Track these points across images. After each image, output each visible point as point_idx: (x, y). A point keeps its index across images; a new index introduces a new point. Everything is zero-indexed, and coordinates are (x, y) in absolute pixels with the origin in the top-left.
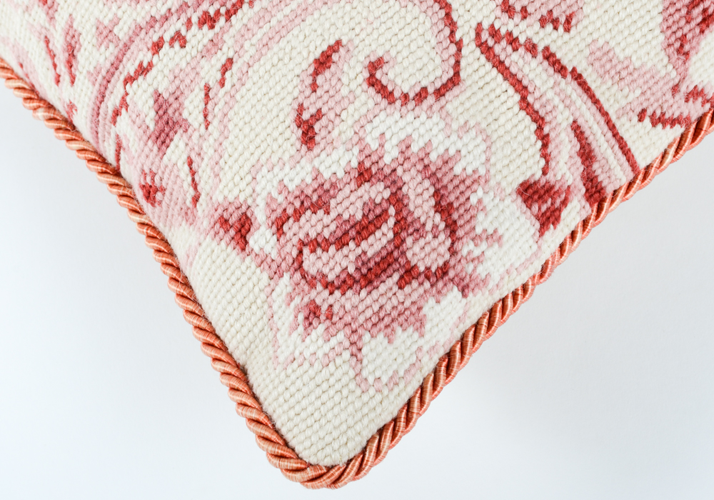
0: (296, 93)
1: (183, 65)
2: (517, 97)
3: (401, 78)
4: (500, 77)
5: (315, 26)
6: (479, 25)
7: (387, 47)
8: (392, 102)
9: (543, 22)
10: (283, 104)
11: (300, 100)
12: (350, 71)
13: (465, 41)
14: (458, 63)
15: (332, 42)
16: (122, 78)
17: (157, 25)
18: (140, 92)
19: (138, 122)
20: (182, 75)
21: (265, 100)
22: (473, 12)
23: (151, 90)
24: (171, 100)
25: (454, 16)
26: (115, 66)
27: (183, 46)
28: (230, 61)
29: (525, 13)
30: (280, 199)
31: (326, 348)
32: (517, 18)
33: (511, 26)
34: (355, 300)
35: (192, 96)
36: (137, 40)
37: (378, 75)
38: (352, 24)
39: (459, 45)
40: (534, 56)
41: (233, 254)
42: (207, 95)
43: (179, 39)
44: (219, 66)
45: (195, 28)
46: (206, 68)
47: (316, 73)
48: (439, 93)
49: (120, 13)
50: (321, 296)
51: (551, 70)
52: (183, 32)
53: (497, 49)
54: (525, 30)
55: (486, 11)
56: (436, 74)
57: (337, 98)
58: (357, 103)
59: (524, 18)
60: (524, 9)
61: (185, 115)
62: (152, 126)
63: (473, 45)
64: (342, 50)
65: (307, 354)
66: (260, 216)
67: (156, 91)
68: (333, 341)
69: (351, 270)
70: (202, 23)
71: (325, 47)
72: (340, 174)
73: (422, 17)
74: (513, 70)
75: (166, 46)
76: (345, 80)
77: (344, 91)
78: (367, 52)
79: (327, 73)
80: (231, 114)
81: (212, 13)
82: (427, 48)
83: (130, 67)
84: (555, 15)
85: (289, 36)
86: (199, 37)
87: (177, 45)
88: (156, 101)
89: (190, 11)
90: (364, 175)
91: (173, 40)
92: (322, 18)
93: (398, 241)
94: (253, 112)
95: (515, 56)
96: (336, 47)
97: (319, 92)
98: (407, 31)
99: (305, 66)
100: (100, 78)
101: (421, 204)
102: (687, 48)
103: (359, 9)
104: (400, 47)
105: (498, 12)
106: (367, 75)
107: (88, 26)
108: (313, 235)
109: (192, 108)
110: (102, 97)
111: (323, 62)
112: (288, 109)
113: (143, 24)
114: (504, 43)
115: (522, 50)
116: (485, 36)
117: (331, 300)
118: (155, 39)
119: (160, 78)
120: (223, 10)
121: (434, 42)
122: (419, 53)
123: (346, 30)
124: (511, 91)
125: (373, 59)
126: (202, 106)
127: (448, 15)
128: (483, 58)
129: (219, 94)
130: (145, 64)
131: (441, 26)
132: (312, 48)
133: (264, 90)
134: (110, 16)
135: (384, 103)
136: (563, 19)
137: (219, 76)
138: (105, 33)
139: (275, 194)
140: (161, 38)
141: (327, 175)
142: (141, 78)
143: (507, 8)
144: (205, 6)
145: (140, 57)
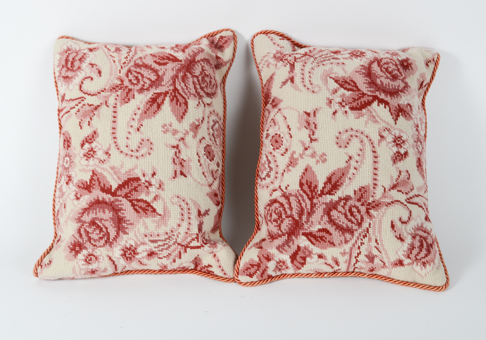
0: (393, 235)
1: (367, 247)
3: (405, 219)
4: (414, 205)
5: (385, 222)
6: (405, 199)
7: (399, 215)
8: (407, 223)
9: (411, 191)
11: (395, 235)
12: (398, 224)
13: (406, 204)
14: (408, 208)
15: (390, 222)
16: (354, 258)
17: (355, 245)
18: (361, 258)
19: (363, 262)
20: (368, 249)
21: (389, 240)
22: (403, 199)
23: (363, 256)
24: (369, 254)
25: (402, 202)
26: (350, 257)
27: (364, 244)
28: (376, 239)
30: (405, 253)
31: (431, 267)
33: (409, 196)
34: (430, 256)
35: (373, 251)
36: (353, 250)
37: (402, 221)
38: (390, 216)
39: (406, 206)
41: (402, 268)
42: (377, 248)
43: (362, 244)
44: (374, 241)
45: (363, 239)
46: (372, 244)
47: (393, 229)
49: (345, 248)
50: (424, 260)
51: (417, 198)
52: (362, 242)
53: (410, 201)
54: (411, 195)
55: (404, 197)
56: (407, 213)
57: (400, 230)
58: (403, 228)
59: (409, 193)
61: (375, 254)
62: (368, 261)
64: (394, 222)
65: (428, 271)
66: (403, 258)
68: (432, 265)
69: (426, 253)
70: (364, 238)
71: (390, 224)
72: (411, 241)
74: (414, 202)
75: (361, 247)
76: (398, 226)
77: (400, 228)
78: (397, 219)
79: (395, 227)
80: (385, 247)
81: (364, 234)
82: (403, 210)
83: (354, 255)
86: (366, 240)
88: (366, 256)
89: (360, 237)
90: (414, 237)
92: (385, 219)
93: (427, 242)
94: (389, 244)
95: (413, 200)
96: (392, 222)
97: (397, 231)
98: (399, 210)
99: (390, 229)
100: (347, 261)
101: (423, 234)
103: (388, 213)
105: (406, 195)
106: (400, 222)
107: (338, 255)
108: (416, 253)
109: (375, 252)
110: (349, 264)
111: (393, 226)
112: (394, 238)
113: (352, 246)
114: (410, 199)
115: (413, 198)
116: (407, 200)
117: (426, 259)
118: (357, 247)
119: (364, 252)
120: (366, 232)
121: (403, 208)
123: (390, 218)
124: (416, 206)
125: (399, 219)
126: (377, 251)
128: (410, 204)
129: (380, 246)
130: (359, 252)
131: (402, 205)
134: (343, 250)
136: (412, 188)
137: (376, 244)
138: (344, 254)
139: (404, 253)
140: (359, 246)
141: (410, 243)
142: (359, 255)
143: (406, 193)
144: (362, 234)
145: (356, 252)
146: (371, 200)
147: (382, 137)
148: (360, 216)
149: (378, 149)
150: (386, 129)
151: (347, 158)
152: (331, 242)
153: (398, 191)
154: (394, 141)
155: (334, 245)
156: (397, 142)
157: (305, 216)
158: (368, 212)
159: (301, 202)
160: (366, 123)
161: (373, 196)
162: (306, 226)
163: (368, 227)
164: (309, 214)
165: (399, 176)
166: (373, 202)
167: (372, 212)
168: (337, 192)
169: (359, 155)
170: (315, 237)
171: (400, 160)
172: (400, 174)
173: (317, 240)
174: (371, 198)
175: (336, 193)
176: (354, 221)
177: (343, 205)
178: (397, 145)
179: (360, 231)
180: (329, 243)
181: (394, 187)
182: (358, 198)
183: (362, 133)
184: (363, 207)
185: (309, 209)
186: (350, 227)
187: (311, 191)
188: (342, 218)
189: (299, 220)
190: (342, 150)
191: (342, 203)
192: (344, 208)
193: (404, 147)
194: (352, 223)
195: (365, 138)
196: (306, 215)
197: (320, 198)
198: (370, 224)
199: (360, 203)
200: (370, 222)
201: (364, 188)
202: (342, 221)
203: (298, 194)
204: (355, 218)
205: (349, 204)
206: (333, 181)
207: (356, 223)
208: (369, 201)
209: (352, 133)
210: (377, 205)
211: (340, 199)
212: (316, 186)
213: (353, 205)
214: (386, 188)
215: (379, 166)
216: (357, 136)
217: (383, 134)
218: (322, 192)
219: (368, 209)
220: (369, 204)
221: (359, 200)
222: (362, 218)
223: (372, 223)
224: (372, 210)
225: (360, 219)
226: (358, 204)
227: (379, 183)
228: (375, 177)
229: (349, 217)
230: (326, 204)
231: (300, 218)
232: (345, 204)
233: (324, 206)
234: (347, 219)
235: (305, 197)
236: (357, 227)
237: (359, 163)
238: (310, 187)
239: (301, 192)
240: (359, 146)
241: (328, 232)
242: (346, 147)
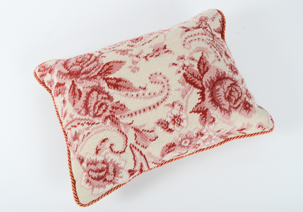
0: (98, 144)
1: (82, 129)
2: (133, 157)
3: (115, 148)
4: (132, 153)
5: (105, 133)
6: (131, 143)
7: (115, 142)
8: (112, 152)
9: (142, 146)
10: (95, 145)
11: (98, 145)
12: (107, 144)
13: (128, 145)
14: (125, 149)
15: (106, 138)
16: (71, 125)
17: (80, 120)
18: (73, 130)
19: (71, 134)
20: (81, 131)
21: (92, 143)
22: (131, 141)
23: (75, 130)
24: (78, 134)
25: (128, 141)
26: (71, 122)
27: (83, 126)
28: (89, 133)
29: (139, 144)
30: (89, 160)
31: (88, 188)
32: (138, 145)
33: (136, 146)
34: (95, 182)
35: (81, 135)
36: (76, 121)
37: (112, 147)
38: (111, 136)
39: (127, 146)
40: (138, 151)
41: (79, 164)
42: (84, 137)
43: (83, 124)
44: (87, 133)
45: (86, 124)
46: (85, 132)
47: (102, 142)
48: (121, 153)
49: (75, 114)
50: (90, 179)
51: (140, 154)
52: (84, 124)
53: (133, 148)
54: (138, 147)
55: (133, 142)
56: (121, 149)
57: (104, 148)
58: (107, 150)
59: (139, 145)
60: (139, 143)
61: (79, 138)
62: (73, 136)
63: (129, 147)
64: (107, 140)
65: (85, 187)
66: (85, 161)
67: (76, 131)
68: (90, 187)
69: (96, 177)
70: (87, 124)
71: (105, 138)
72: (100, 161)
73: (122, 139)
74: (134, 152)
75: (80, 125)
76: (106, 145)
77: (105, 147)
78: (111, 142)
79: (104, 143)
80: (86, 142)
81: (89, 123)
82: (121, 145)
83: (73, 124)
84: (144, 146)
85: (100, 133)
86: (86, 126)
87: (82, 125)
88: (75, 133)
89: (86, 121)
90: (103, 162)
91: (82, 124)
92: (106, 133)
93: (105, 175)
94: (90, 144)
95: (135, 150)
96: (107, 139)
97: (101, 145)
98: (119, 141)
99: (101, 140)
100: (68, 123)
101: (111, 170)
102: (164, 155)
103: (113, 134)
104: (117, 143)
105: (135, 142)
106: (110, 146)
107: (69, 113)
108: (92, 169)
109: (81, 137)
110: (67, 125)
111: (104, 141)
112: (95, 146)
113: (78, 118)
114: (134, 148)
115: (136, 150)
116: (131, 146)
117: (91, 180)
118: (79, 122)
119: (77, 129)
120: (91, 123)
121: (123, 144)
122: (120, 145)
123: (109, 136)
124: (133, 156)
125: (112, 143)
126: (82, 138)
127: (127, 140)
128: (130, 149)
129: (86, 138)
130: (76, 126)
131: (125, 142)
132: (103, 137)
133: (93, 141)
134: (73, 114)
135: (111, 152)
136: (145, 147)
137: (87, 135)
138: (71, 116)
139: (89, 159)
140: (80, 123)
141: (98, 160)
142: (74, 127)
143: (137, 142)
144: (89, 121)
145: (75, 124)
146: (117, 116)
147: (173, 105)
148: (101, 113)
149: (162, 106)
150: (182, 106)
151: (143, 86)
152: (75, 102)
153: (135, 135)
154: (175, 117)
155: (74, 106)
156: (175, 119)
157: (85, 76)
158: (106, 118)
159: (95, 69)
160: (179, 90)
161: (121, 116)
162: (78, 80)
163: (96, 123)
164: (88, 78)
165: (148, 131)
166: (117, 119)
167: (109, 121)
168: (112, 89)
169: (150, 94)
170: (74, 89)
171: (163, 127)
172: (151, 132)
173: (72, 93)
174: (119, 116)
175: (111, 88)
176: (95, 111)
177: (104, 97)
178: (173, 120)
179: (91, 118)
180: (73, 101)
181: (136, 130)
182: (115, 106)
183: (169, 89)
184: (109, 113)
185: (91, 76)
186: (90, 110)
187: (105, 71)
188: (94, 101)
189: (81, 74)
190: (148, 81)
191: (105, 96)
192: (102, 99)
193: (175, 127)
194: (94, 110)
195: (166, 94)
196: (86, 76)
197: (102, 79)
198: (98, 123)
199: (111, 109)
200: (100, 123)
201: (125, 107)
202: (91, 102)
203: (100, 65)
204: (98, 111)
205: (107, 101)
206: (119, 83)
207: (95, 112)
208: (115, 115)
209: (165, 82)
210: (115, 123)
211: (107, 94)
212: (110, 73)
213: (107, 105)
214: (132, 124)
215: (148, 112)
216: (164, 86)
217: (176, 105)
218: (108, 79)
219: (109, 117)
220: (113, 116)
221: (113, 108)
222: (100, 116)
223: (100, 124)
224: (110, 121)
225: (99, 114)
226: (110, 108)
227: (134, 118)
228: (138, 113)
229: (97, 106)
230: (99, 86)
231: (83, 74)
232: (105, 98)
233: (97, 84)
234: (95, 105)
235: (99, 70)
236: (92, 115)
237: (143, 96)
238: (108, 69)
239: (102, 66)
240: (157, 92)
241: (80, 96)
242: (152, 82)
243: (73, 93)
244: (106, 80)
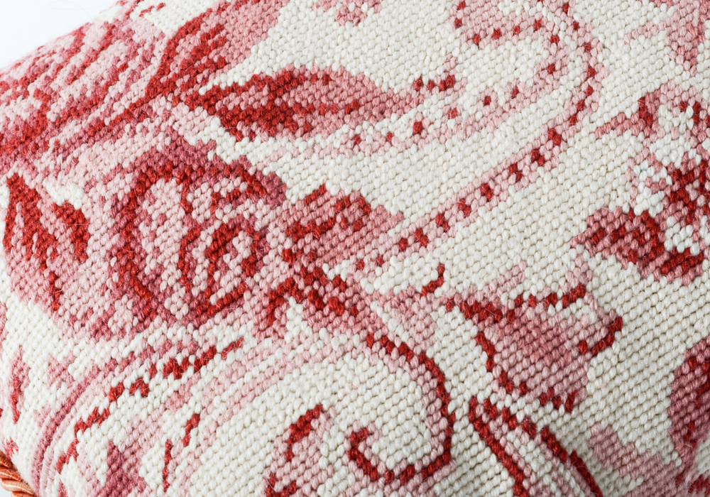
0: (268, 461)
1: (143, 416)
2: (511, 482)
3: (387, 453)
4: (494, 457)
5: (294, 386)
6: (474, 398)
7: (373, 415)
8: (375, 479)
9: (543, 400)
10: (253, 472)
11: (273, 469)
12: (330, 441)
13: (458, 415)
14: (448, 439)
15: (312, 406)
16: (73, 423)
17: (117, 369)
18: (92, 441)
19: (87, 474)
20: (141, 427)
21: (233, 466)
22: (468, 383)
23: (105, 441)
24: (127, 453)
25: (447, 386)
26: (67, 408)
27: (144, 395)
28: (197, 417)
29: (524, 389)
32: (515, 395)
33: (508, 402)
35: (150, 452)
36: (93, 383)
37: (361, 447)
38: (335, 387)
39: (451, 420)
40: (532, 437)
42: (168, 454)
43: (141, 387)
44: (184, 421)
46: (168, 423)
47: (292, 440)
48: (428, 472)
49: (76, 351)
51: (549, 454)
52: (146, 380)
53: (492, 425)
54: (523, 407)
55: (481, 384)
56: (424, 448)
57: (314, 470)
58: (336, 478)
59: (523, 394)
60: (523, 383)
61: (142, 473)
62: (103, 481)
63: (466, 421)
64: (322, 417)
67: (111, 442)
70: (167, 372)
71: (303, 412)
73: (412, 386)
74: (509, 450)
75: (126, 393)
76: (323, 450)
77: (322, 463)
78: (349, 420)
79: (305, 442)
80: (194, 477)
81: (179, 360)
82: (416, 420)
83: (83, 411)
84: (556, 391)
85: (264, 396)
86: (163, 387)
87: (138, 393)
88: (110, 454)
89: (154, 357)
91: (134, 387)
92: (302, 378)
94: (218, 478)
95: (511, 436)
96: (316, 412)
97: (294, 462)
98: (395, 399)
99: (279, 430)
100: (47, 420)
102: (694, 435)
103: (343, 370)
104: (386, 418)
105: (495, 386)
106: (347, 445)
107: (39, 361)
110: (48, 441)
111: (301, 428)
112: (258, 478)
113: (102, 366)
114: (500, 420)
115: (518, 430)
116: (480, 411)
118: (114, 384)
119: (116, 428)
120: (192, 359)
121: (423, 414)
122: (407, 426)
123: (327, 393)
124: (505, 474)
125: (356, 428)
126: (162, 465)
127: (441, 385)
128: (476, 436)
129: (183, 455)
130: (101, 411)
131: (432, 396)
132: (289, 411)
133: (233, 454)
134: (65, 353)
135: (365, 480)
136: (564, 398)
137: (183, 433)
138: (59, 372)
140: (121, 385)
142: (95, 426)
143: (505, 382)
144: (172, 352)
145: (96, 403)
146: (337, 270)
147: (646, 116)
148: (236, 282)
149: (581, 141)
150: (697, 107)
151: (438, 75)
152: (58, 284)
153: (480, 338)
154: (682, 177)
155: (55, 306)
156: (688, 188)
157: (77, 130)
158: (276, 298)
159: (123, 77)
160: (645, 30)
161: (360, 265)
162: (46, 160)
163: (219, 348)
164: (96, 132)
165: (552, 299)
166: (338, 282)
167: (294, 311)
168: (257, 140)
169: (487, 101)
170: (33, 217)
171: (633, 256)
172: (569, 299)
173: (27, 242)
174: (345, 264)
175: (252, 135)
176: (196, 280)
177: (223, 194)
178: (676, 197)
179: (178, 333)
180: (47, 283)
181: (477, 310)
182: (304, 222)
183: (588, 47)
184: (284, 266)
185: (113, 116)
186: (163, 287)
187: (188, 67)
188: (175, 231)
189: (50, 126)
190: (449, 35)
191: (227, 186)
192: (214, 205)
193: (702, 232)
194: (187, 281)
195: (578, 71)
196: (85, 124)
197: (183, 108)
198: (235, 345)
199: (288, 244)
200: (248, 337)
201: (365, 207)
202: (157, 242)
203: (147, 47)
204: (210, 276)
205: (247, 207)
206: (292, 97)
207: (195, 292)
208: (325, 268)
209: (550, 17)
210: (338, 306)
211: (239, 169)
212: (221, 64)
213: (258, 226)
214: (444, 287)
215: (510, 192)
216: (555, 39)
217: (662, 111)
218: (217, 93)
219: (289, 287)
220: (319, 276)
221: (296, 232)
222: (233, 299)
223: (246, 348)
224: (299, 308)
225: (221, 294)
226: (277, 239)
227: (441, 249)
228: (454, 216)
229: (198, 253)
230: (178, 143)
231: (60, 123)
232: (234, 197)
233: (161, 143)
234: (183, 252)
235: (152, 70)
236: (185, 310)
237: (451, 123)
238: (200, 51)
239: (161, 47)
240: (526, 76)
241: (80, 238)
242: (476, 39)
243: (35, 238)
244: (209, 102)
